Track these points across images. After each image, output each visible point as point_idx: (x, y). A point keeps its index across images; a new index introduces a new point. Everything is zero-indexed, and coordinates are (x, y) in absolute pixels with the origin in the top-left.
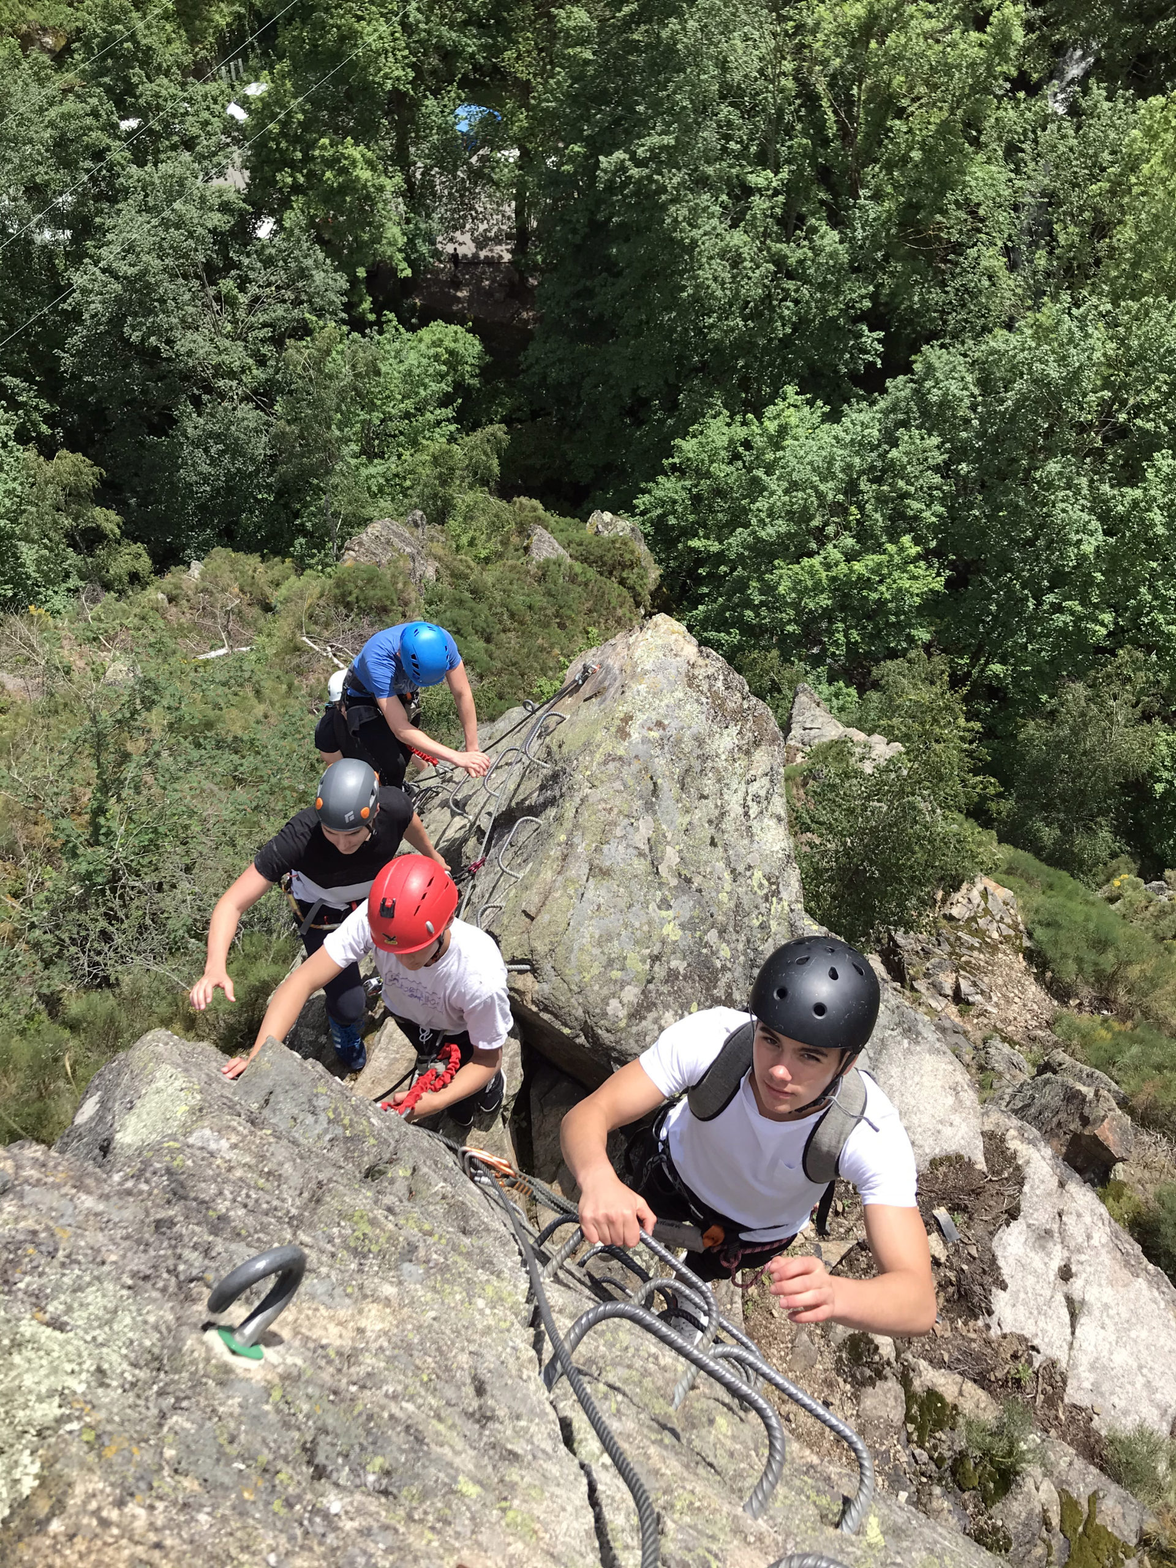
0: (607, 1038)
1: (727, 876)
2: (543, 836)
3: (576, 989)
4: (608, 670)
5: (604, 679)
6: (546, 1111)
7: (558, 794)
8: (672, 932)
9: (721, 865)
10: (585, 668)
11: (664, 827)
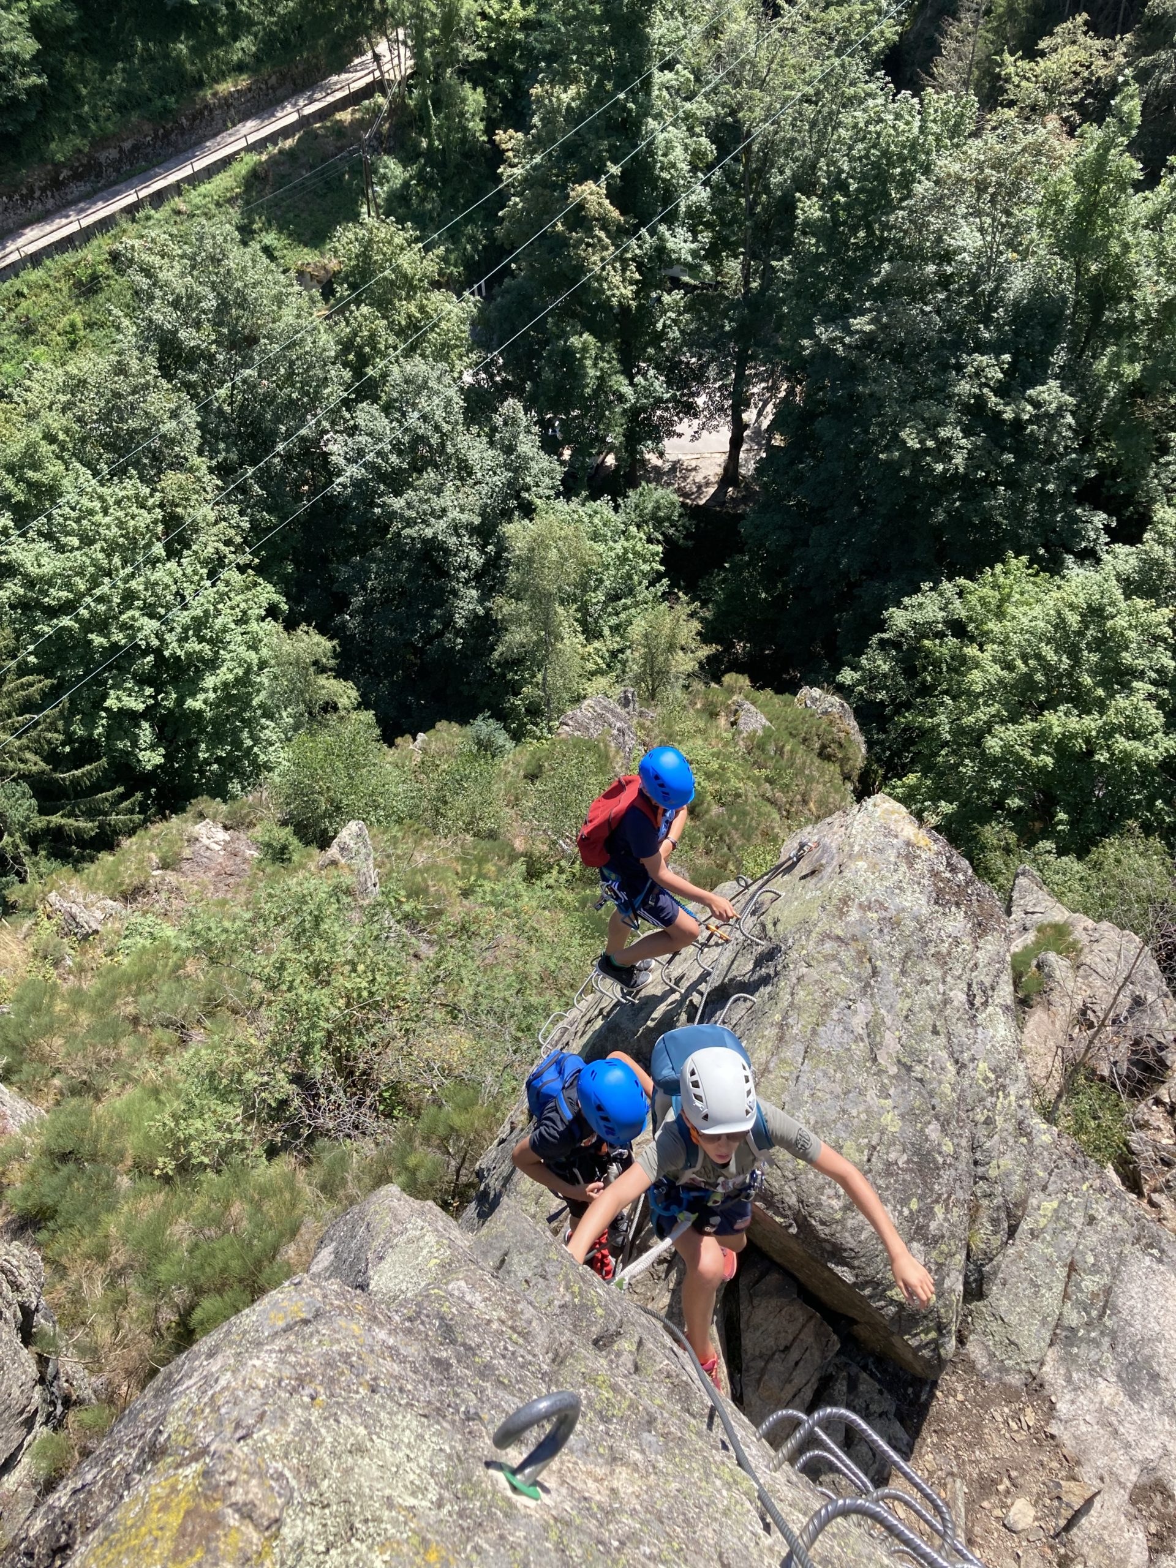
0: (823, 1231)
1: (951, 1068)
2: (755, 1015)
3: (791, 1176)
4: (826, 849)
5: (821, 857)
6: (755, 1302)
7: (772, 972)
8: (891, 1122)
9: (944, 1054)
10: (802, 846)
11: (882, 1011)
